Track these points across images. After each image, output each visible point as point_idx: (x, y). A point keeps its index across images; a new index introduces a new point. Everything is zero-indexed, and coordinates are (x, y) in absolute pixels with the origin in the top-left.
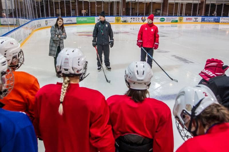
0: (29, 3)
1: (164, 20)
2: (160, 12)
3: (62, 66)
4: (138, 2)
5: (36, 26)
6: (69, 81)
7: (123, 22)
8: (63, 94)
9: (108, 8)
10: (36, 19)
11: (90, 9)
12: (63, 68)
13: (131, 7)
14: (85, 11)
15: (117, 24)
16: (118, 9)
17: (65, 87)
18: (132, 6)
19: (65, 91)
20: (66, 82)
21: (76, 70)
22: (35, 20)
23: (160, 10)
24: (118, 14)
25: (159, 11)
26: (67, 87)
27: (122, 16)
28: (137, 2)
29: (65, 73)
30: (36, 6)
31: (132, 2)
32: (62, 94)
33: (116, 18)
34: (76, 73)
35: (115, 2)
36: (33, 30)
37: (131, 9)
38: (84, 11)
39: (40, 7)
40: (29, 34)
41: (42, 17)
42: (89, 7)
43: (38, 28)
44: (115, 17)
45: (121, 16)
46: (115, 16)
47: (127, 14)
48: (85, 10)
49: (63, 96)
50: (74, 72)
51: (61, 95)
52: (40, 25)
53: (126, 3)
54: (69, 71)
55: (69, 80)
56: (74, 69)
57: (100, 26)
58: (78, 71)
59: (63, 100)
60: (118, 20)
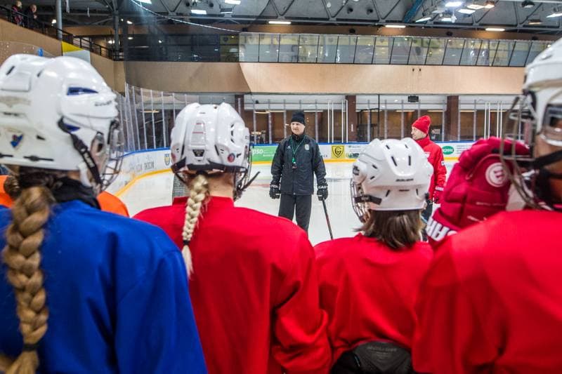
0: (129, 117)
1: (451, 150)
2: (441, 132)
3: (188, 143)
4: (386, 111)
5: (143, 166)
6: (206, 186)
7: (350, 156)
8: (192, 220)
9: (314, 126)
10: (143, 150)
11: (270, 126)
12: (189, 150)
13: (369, 121)
14: (260, 133)
15: (336, 161)
16: (337, 128)
17: (196, 202)
18: (371, 120)
19: (197, 213)
20: (200, 188)
21: (225, 155)
22: (139, 152)
23: (440, 127)
24: (338, 140)
25: (439, 130)
26: (203, 202)
27: (349, 143)
28: (383, 111)
29: (196, 163)
30: (144, 123)
31: (371, 110)
32: (189, 220)
33: (334, 149)
34: (227, 163)
35: (331, 111)
36: (134, 176)
37: (369, 127)
38: (257, 133)
39: (154, 126)
40: (124, 183)
41: (157, 146)
42: (268, 123)
43: (148, 171)
44: (330, 146)
45: (345, 143)
46: (331, 143)
47: (360, 137)
48: (260, 131)
49: (192, 226)
50: (221, 158)
51: (186, 222)
52: (153, 163)
53: (358, 113)
54: (207, 155)
55: (206, 183)
56: (220, 151)
57: (289, 147)
58: (231, 157)
59: (190, 236)
60: (338, 154)
